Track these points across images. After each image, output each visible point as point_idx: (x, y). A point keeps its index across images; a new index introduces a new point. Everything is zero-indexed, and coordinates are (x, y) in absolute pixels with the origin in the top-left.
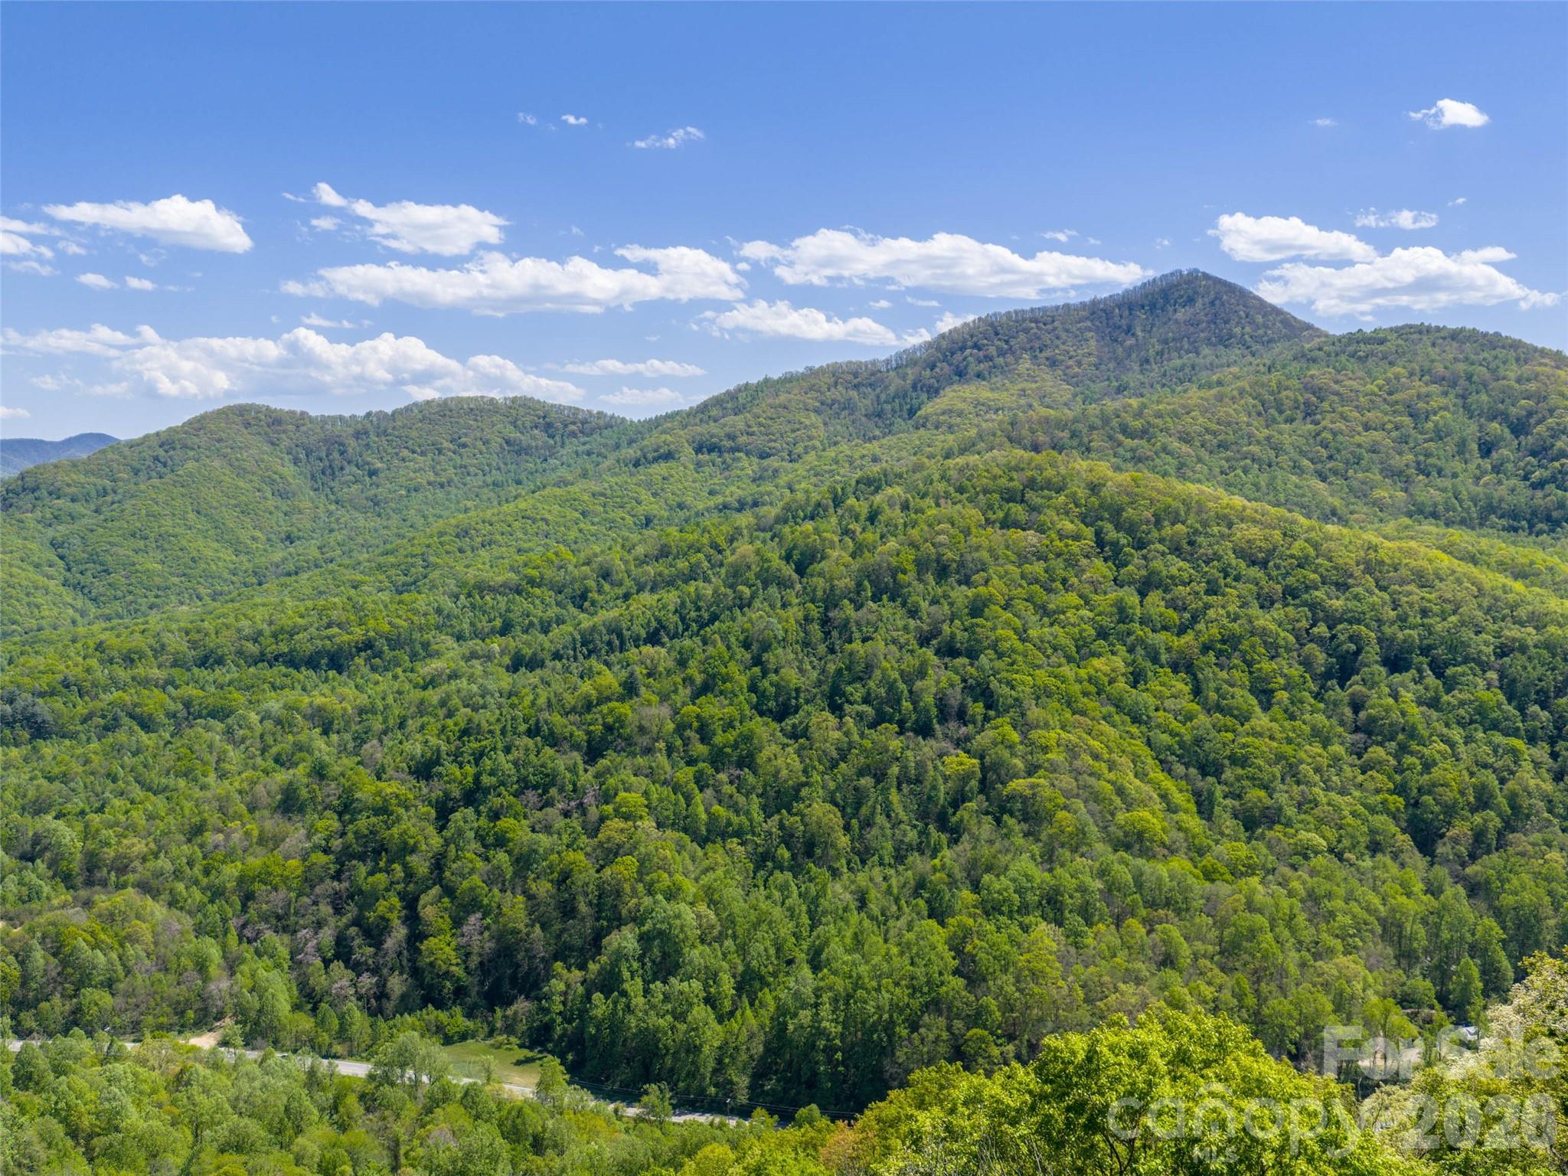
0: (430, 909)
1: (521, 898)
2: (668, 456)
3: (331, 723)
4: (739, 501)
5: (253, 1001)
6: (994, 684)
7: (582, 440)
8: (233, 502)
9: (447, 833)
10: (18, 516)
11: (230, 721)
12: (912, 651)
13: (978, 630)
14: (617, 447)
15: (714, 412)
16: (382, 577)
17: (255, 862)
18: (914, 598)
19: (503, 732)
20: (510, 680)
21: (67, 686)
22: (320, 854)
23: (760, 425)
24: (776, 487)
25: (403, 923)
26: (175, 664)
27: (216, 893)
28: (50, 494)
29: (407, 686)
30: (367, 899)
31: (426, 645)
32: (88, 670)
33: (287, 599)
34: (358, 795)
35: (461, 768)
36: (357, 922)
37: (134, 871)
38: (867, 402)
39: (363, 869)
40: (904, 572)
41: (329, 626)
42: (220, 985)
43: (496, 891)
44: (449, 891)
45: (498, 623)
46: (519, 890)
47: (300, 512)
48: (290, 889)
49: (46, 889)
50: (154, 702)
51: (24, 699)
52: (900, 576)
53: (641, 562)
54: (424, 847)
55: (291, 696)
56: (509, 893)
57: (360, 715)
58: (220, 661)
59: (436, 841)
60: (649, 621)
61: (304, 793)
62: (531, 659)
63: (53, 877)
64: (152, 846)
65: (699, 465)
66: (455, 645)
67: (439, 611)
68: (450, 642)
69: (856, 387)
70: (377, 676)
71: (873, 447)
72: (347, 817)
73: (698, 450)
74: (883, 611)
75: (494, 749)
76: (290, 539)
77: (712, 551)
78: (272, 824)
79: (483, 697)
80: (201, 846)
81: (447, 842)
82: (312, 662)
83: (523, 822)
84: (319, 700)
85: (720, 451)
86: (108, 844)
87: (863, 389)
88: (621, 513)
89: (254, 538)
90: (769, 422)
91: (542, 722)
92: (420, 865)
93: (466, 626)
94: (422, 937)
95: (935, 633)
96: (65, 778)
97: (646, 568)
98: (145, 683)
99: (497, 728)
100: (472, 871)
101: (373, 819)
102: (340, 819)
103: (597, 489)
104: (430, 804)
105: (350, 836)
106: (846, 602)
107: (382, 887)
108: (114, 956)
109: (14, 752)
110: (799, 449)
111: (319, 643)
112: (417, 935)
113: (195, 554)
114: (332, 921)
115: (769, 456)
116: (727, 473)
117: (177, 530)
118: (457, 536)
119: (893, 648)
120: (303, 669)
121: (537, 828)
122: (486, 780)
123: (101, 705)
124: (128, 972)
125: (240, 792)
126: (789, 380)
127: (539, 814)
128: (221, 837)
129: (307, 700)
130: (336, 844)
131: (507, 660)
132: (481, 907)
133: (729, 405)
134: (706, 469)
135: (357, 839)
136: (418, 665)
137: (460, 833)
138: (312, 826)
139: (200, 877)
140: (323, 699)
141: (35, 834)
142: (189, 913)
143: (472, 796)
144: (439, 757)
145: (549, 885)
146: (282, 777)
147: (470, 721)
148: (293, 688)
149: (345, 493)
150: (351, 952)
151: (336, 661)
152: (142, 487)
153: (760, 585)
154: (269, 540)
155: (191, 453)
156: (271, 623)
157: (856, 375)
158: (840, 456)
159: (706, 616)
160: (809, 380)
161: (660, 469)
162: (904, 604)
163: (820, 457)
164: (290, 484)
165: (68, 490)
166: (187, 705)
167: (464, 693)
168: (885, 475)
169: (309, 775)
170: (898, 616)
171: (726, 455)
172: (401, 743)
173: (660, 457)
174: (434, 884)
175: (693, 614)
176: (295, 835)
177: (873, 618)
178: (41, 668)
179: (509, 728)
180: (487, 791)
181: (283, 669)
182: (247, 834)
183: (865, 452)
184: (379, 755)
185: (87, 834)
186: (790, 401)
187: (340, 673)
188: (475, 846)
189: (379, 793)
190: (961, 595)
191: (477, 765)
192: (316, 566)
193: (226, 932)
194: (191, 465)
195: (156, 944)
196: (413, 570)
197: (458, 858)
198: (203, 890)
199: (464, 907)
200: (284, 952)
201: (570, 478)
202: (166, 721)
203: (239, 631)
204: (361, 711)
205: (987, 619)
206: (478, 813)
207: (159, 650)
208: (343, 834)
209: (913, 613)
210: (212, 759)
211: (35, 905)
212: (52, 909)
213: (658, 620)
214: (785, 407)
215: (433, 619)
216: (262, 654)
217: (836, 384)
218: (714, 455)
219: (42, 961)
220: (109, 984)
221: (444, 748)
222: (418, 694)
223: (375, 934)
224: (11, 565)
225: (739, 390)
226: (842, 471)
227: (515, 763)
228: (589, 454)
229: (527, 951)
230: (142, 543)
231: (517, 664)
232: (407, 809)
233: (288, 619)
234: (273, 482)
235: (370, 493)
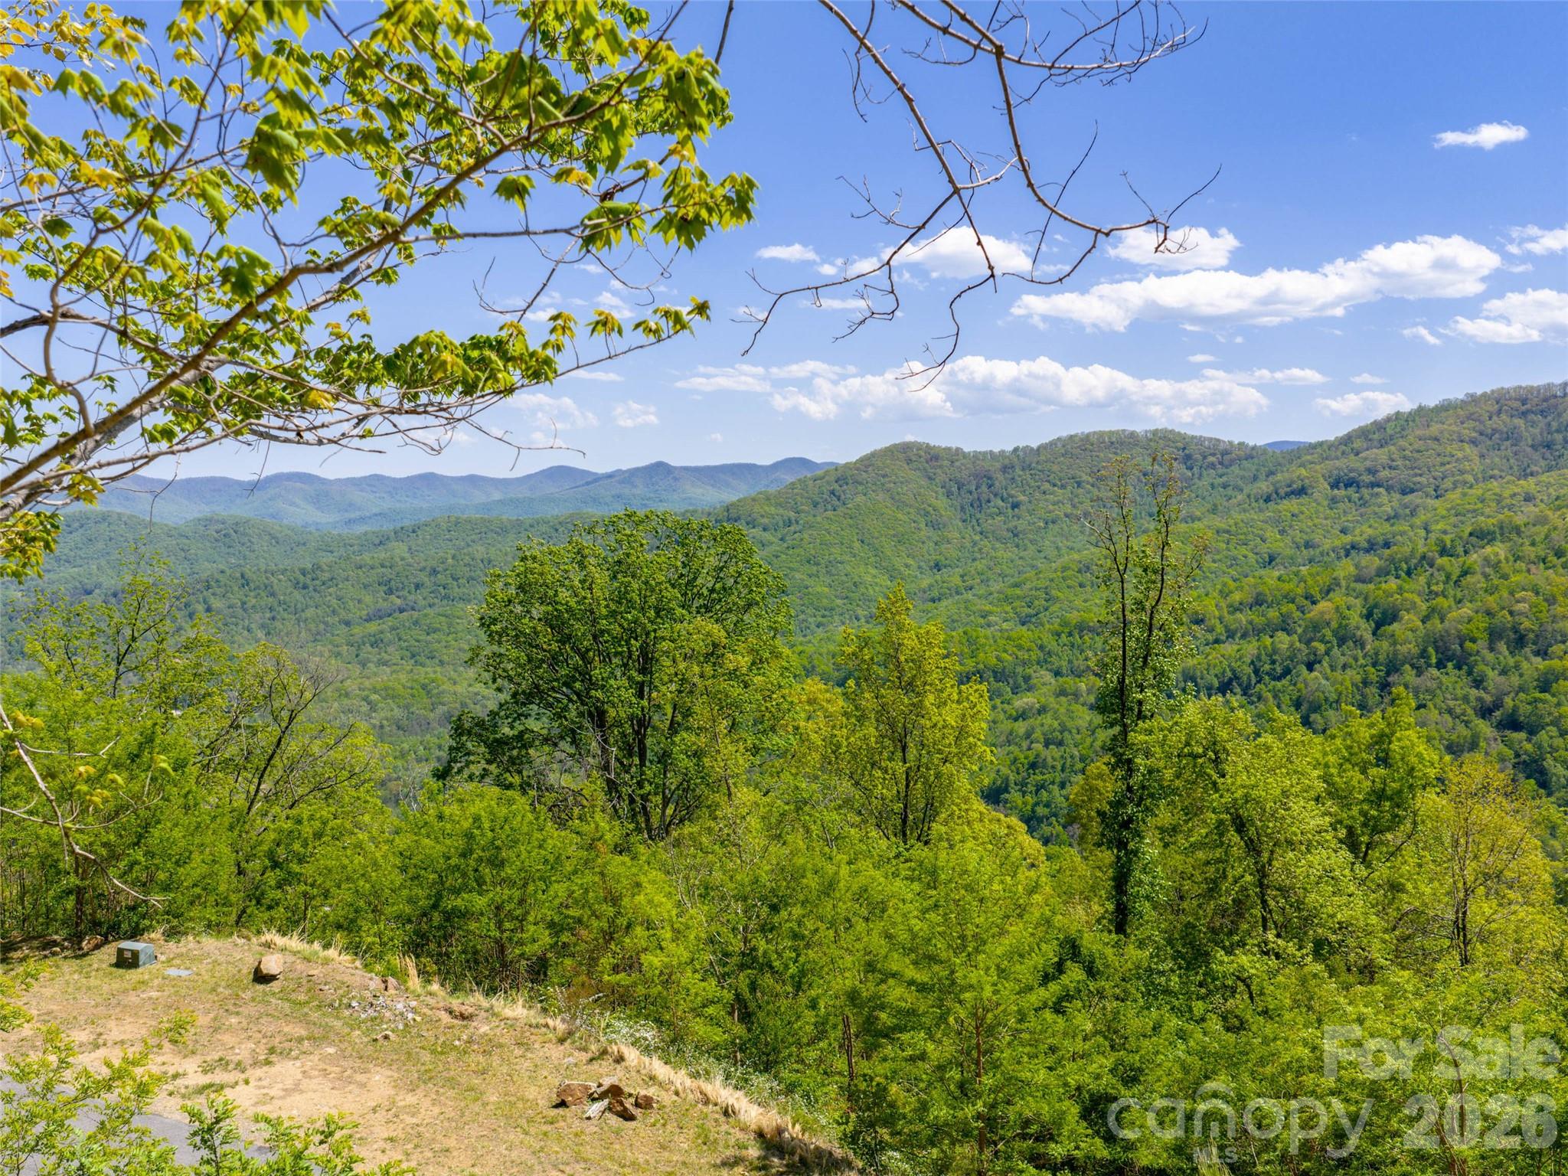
2: (1302, 491)
4: (1369, 541)
6: (1549, 763)
7: (1220, 471)
8: (892, 532)
12: (1467, 723)
13: (1540, 705)
14: (1255, 478)
15: (1358, 444)
16: (1008, 608)
18: (1481, 667)
19: (1063, 768)
23: (1405, 458)
24: (1412, 526)
29: (1002, 716)
31: (1027, 679)
35: (1024, 797)
38: (1537, 431)
40: (1473, 640)
47: (949, 542)
52: (1468, 644)
53: (1235, 609)
60: (1224, 671)
65: (1334, 500)
66: (1053, 681)
67: (1041, 648)
68: (1048, 677)
69: (1524, 414)
71: (1529, 485)
73: (1335, 485)
74: (1444, 679)
75: (1053, 783)
76: (937, 567)
77: (1306, 602)
79: (1062, 732)
85: (1358, 487)
87: (1532, 417)
88: (1243, 550)
89: (907, 566)
90: (1415, 455)
93: (1064, 664)
95: (1498, 705)
97: (1239, 615)
99: (1059, 765)
103: (1223, 526)
106: (1407, 667)
110: (1448, 484)
113: (857, 579)
115: (1412, 491)
116: (1363, 510)
117: (847, 558)
118: (1079, 571)
119: (1447, 716)
122: (1041, 810)
126: (1445, 408)
131: (1092, 699)
133: (1376, 437)
134: (1341, 505)
136: (1015, 698)
144: (1007, 786)
147: (1038, 755)
149: (989, 524)
152: (819, 519)
153: (1335, 642)
154: (919, 567)
155: (860, 488)
157: (1524, 402)
158: (1488, 495)
159: (1279, 670)
160: (1469, 409)
161: (1291, 505)
162: (1470, 673)
163: (1464, 495)
164: (941, 516)
165: (761, 520)
167: (1044, 728)
168: (1501, 528)
170: (1461, 684)
171: (1365, 491)
173: (1292, 493)
175: (1267, 667)
177: (1433, 685)
179: (1067, 765)
180: (1040, 820)
183: (1516, 490)
186: (1442, 432)
190: (1533, 666)
191: (1037, 795)
192: (958, 593)
194: (860, 499)
196: (1036, 603)
201: (1198, 513)
205: (1553, 695)
209: (1478, 683)
213: (1233, 671)
214: (1436, 439)
215: (1036, 654)
217: (1499, 412)
218: (1351, 491)
221: (1012, 778)
222: (1007, 725)
225: (1388, 419)
226: (1487, 511)
228: (1225, 486)
230: (815, 568)
234: (927, 514)
235: (1011, 525)
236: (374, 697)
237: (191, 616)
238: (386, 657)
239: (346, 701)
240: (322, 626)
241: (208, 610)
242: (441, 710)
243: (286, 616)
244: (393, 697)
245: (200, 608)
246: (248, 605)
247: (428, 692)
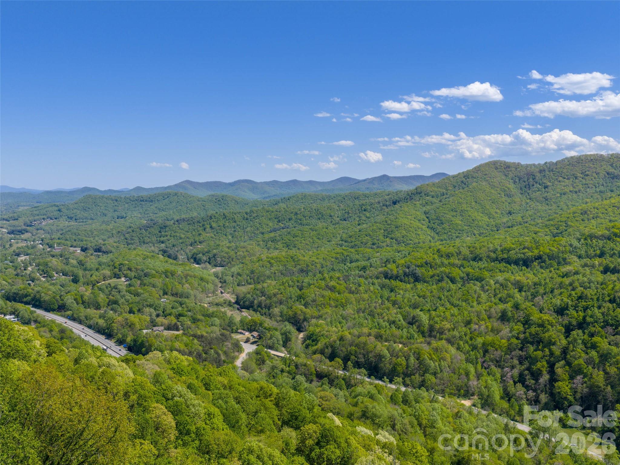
0: (560, 369)
1: (601, 373)
3: (522, 287)
5: (485, 392)
8: (489, 198)
9: (570, 339)
10: (414, 202)
11: (483, 282)
16: (547, 230)
17: (489, 338)
19: (598, 300)
20: (602, 277)
21: (427, 264)
22: (515, 339)
25: (548, 373)
26: (464, 259)
27: (474, 348)
28: (425, 195)
29: (555, 276)
30: (533, 361)
31: (564, 259)
32: (434, 259)
33: (507, 237)
34: (532, 318)
35: (577, 312)
36: (528, 369)
37: (445, 334)
39: (532, 348)
41: (524, 249)
42: (473, 383)
43: (590, 367)
44: (569, 364)
45: (598, 252)
46: (601, 369)
47: (515, 203)
48: (502, 351)
49: (416, 336)
50: (457, 273)
51: (413, 267)
54: (559, 344)
55: (507, 275)
56: (596, 369)
57: (534, 285)
58: (481, 259)
59: (564, 342)
61: (510, 314)
62: (613, 269)
63: (418, 332)
64: (452, 326)
66: (578, 260)
67: (571, 245)
68: (576, 259)
70: (543, 271)
72: (527, 326)
75: (593, 306)
76: (510, 213)
78: (497, 324)
79: (589, 283)
80: (470, 329)
81: (569, 343)
82: (516, 263)
83: (605, 340)
84: (518, 278)
86: (437, 323)
89: (496, 213)
91: (617, 297)
92: (557, 351)
93: (583, 252)
94: (556, 381)
96: (424, 297)
98: (453, 265)
99: (595, 298)
100: (580, 357)
101: (537, 329)
102: (524, 327)
104: (562, 326)
105: (527, 334)
107: (540, 357)
108: (437, 364)
109: (408, 286)
111: (519, 255)
112: (553, 379)
113: (474, 218)
114: (518, 367)
117: (469, 209)
118: (582, 214)
120: (512, 265)
121: (612, 343)
122: (588, 319)
123: (438, 272)
124: (441, 371)
125: (485, 310)
127: (612, 337)
128: (477, 326)
129: (513, 277)
130: (522, 336)
131: (601, 268)
132: (583, 373)
135: (530, 335)
136: (561, 267)
137: (575, 340)
138: (512, 327)
139: (469, 340)
140: (520, 278)
141: (413, 316)
142: (464, 353)
143: (582, 325)
144: (567, 307)
145: (616, 370)
146: (501, 306)
147: (582, 293)
148: (508, 272)
149: (533, 195)
150: (525, 380)
151: (526, 263)
152: (456, 192)
154: (502, 213)
155: (475, 180)
156: (501, 246)
164: (511, 191)
165: (431, 193)
166: (468, 275)
167: (580, 281)
169: (512, 307)
172: (551, 299)
174: (562, 360)
176: (506, 330)
178: (419, 257)
179: (601, 298)
180: (588, 324)
181: (504, 264)
182: (487, 327)
184: (541, 303)
185: (430, 319)
187: (527, 268)
188: (582, 346)
189: (540, 318)
191: (584, 312)
192: (520, 224)
193: (477, 363)
194: (474, 184)
195: (452, 362)
196: (561, 227)
197: (573, 350)
198: (470, 346)
199: (575, 372)
200: (498, 376)
202: (460, 280)
203: (488, 248)
204: (535, 284)
206: (584, 333)
207: (459, 253)
208: (525, 333)
210: (475, 296)
211: (412, 341)
212: (417, 343)
215: (568, 248)
216: (497, 258)
219: (413, 361)
220: (435, 374)
221: (570, 303)
222: (560, 279)
223: (536, 375)
224: (411, 220)
227: (603, 314)
229: (603, 396)
230: (455, 213)
231: (606, 270)
232: (552, 326)
233: (508, 244)
234: (505, 191)
235: (544, 195)
236: (273, 261)
237: (205, 229)
238: (277, 246)
239: (261, 262)
240: (253, 234)
241: (211, 227)
242: (298, 267)
243: (239, 230)
244: (280, 261)
245: (208, 226)
246: (226, 226)
247: (294, 260)
